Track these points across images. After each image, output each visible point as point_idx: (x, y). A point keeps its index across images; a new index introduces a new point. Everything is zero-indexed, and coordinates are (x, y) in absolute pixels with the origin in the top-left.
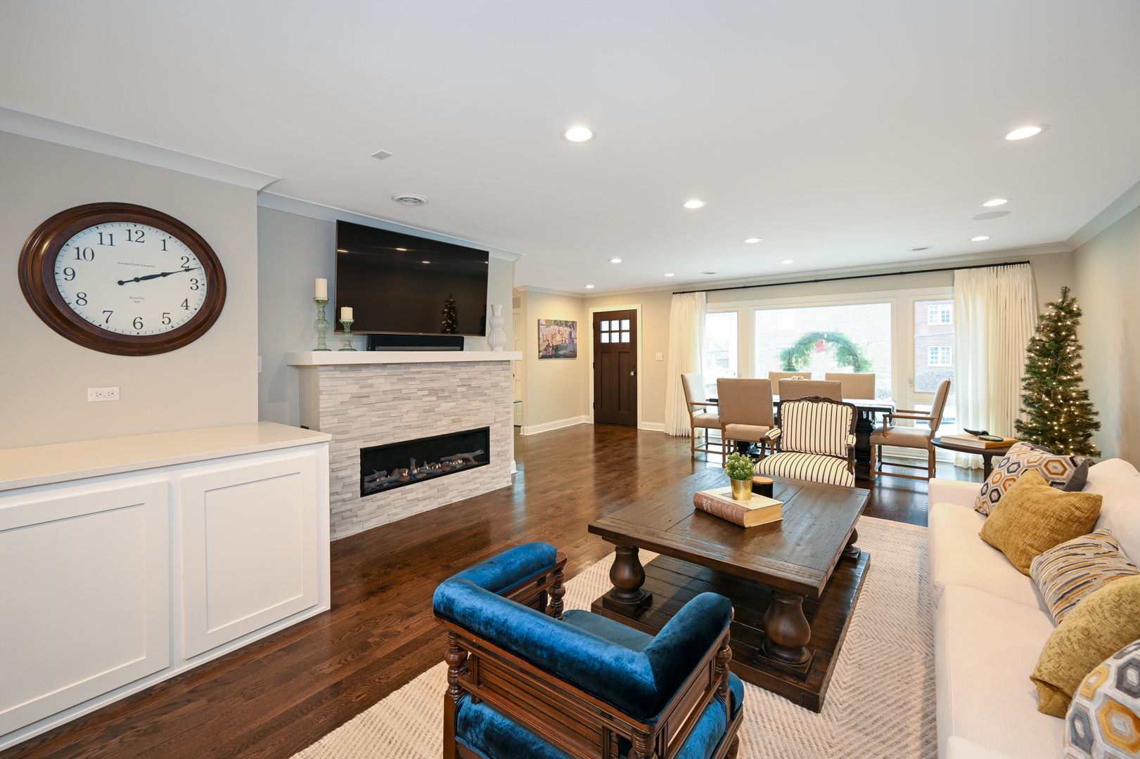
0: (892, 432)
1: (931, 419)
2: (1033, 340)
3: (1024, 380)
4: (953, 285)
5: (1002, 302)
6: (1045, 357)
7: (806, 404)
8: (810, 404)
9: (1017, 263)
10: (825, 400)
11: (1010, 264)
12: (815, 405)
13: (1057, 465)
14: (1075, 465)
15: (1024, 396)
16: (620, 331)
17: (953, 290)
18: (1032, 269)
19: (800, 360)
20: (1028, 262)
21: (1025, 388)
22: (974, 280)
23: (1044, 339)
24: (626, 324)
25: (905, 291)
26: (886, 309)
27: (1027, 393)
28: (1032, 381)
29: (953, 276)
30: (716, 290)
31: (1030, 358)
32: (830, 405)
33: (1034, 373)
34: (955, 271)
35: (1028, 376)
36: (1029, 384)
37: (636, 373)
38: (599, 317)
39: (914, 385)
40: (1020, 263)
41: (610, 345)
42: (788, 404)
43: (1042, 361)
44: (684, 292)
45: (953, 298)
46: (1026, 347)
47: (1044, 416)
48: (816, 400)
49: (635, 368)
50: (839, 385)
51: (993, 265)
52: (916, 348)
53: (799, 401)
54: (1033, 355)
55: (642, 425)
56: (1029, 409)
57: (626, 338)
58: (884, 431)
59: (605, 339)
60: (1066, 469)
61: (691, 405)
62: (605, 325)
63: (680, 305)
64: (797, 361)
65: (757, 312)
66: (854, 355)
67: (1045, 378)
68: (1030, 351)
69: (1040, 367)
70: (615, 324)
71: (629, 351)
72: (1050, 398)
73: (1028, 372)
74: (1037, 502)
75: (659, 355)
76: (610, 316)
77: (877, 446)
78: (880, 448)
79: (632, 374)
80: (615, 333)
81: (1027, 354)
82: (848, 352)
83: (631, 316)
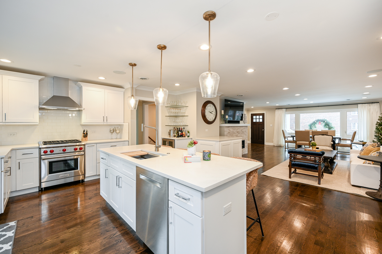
0: (341, 143)
1: (351, 140)
2: (377, 122)
3: (375, 131)
4: (358, 108)
5: (371, 112)
6: (380, 126)
7: (320, 136)
8: (322, 136)
9: (375, 103)
10: (325, 135)
11: (373, 103)
12: (323, 136)
13: (375, 144)
14: (378, 144)
15: (375, 135)
16: (259, 119)
17: (358, 109)
18: (380, 104)
19: (314, 126)
20: (379, 102)
21: (375, 133)
22: (363, 107)
23: (380, 122)
24: (261, 117)
25: (344, 110)
26: (338, 114)
27: (375, 134)
28: (377, 131)
29: (358, 106)
30: (289, 108)
31: (376, 126)
32: (326, 136)
33: (377, 130)
34: (358, 104)
35: (376, 130)
36: (376, 132)
37: (264, 130)
38: (252, 115)
39: (346, 133)
40: (376, 103)
41: (256, 122)
42: (316, 136)
43: (379, 127)
44: (279, 109)
45: (357, 111)
46: (375, 124)
47: (379, 139)
48: (323, 135)
49: (264, 128)
50: (328, 132)
51: (369, 103)
52: (347, 123)
53: (319, 135)
54: (377, 125)
55: (266, 143)
56: (376, 138)
57: (261, 121)
58: (339, 143)
59: (254, 121)
60: (376, 145)
61: (285, 137)
62: (254, 117)
63: (278, 112)
64: (313, 127)
65: (301, 114)
66: (328, 125)
67: (380, 131)
68: (376, 124)
69: (379, 128)
70: (258, 117)
71: (262, 125)
72: (381, 135)
73: (376, 129)
74: (370, 149)
75: (271, 125)
76: (256, 115)
77: (336, 147)
78: (337, 147)
79: (263, 130)
80: (258, 119)
81: (375, 125)
82: (327, 125)
83: (263, 115)
